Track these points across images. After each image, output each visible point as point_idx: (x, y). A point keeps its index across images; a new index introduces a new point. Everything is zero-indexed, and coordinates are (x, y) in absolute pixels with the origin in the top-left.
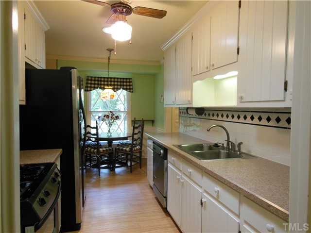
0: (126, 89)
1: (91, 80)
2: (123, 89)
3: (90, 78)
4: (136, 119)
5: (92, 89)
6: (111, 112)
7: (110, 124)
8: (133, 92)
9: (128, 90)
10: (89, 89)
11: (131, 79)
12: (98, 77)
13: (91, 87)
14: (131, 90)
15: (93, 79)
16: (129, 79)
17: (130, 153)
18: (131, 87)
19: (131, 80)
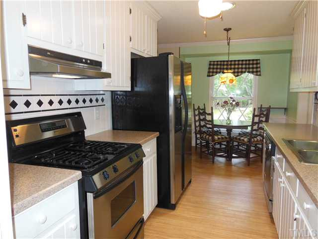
0: (253, 72)
1: (214, 65)
2: (249, 72)
3: (212, 63)
4: (263, 107)
5: (214, 74)
6: (231, 98)
7: (230, 111)
8: (260, 75)
9: (255, 74)
10: (211, 74)
11: (259, 60)
12: (221, 61)
13: (213, 72)
14: (259, 74)
15: (216, 63)
16: (257, 60)
17: (248, 143)
18: (259, 70)
19: (258, 62)
